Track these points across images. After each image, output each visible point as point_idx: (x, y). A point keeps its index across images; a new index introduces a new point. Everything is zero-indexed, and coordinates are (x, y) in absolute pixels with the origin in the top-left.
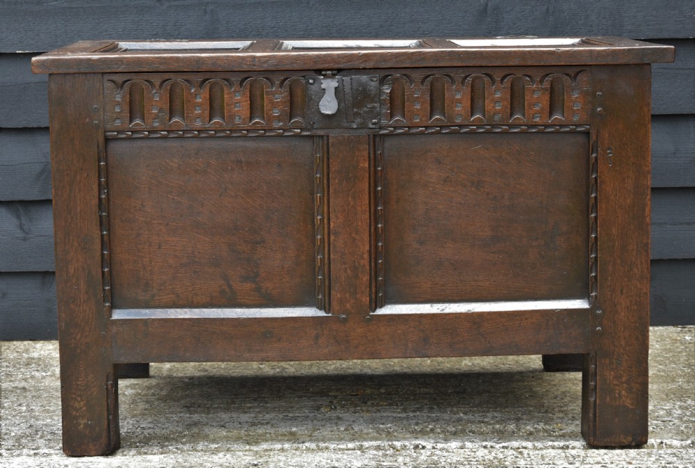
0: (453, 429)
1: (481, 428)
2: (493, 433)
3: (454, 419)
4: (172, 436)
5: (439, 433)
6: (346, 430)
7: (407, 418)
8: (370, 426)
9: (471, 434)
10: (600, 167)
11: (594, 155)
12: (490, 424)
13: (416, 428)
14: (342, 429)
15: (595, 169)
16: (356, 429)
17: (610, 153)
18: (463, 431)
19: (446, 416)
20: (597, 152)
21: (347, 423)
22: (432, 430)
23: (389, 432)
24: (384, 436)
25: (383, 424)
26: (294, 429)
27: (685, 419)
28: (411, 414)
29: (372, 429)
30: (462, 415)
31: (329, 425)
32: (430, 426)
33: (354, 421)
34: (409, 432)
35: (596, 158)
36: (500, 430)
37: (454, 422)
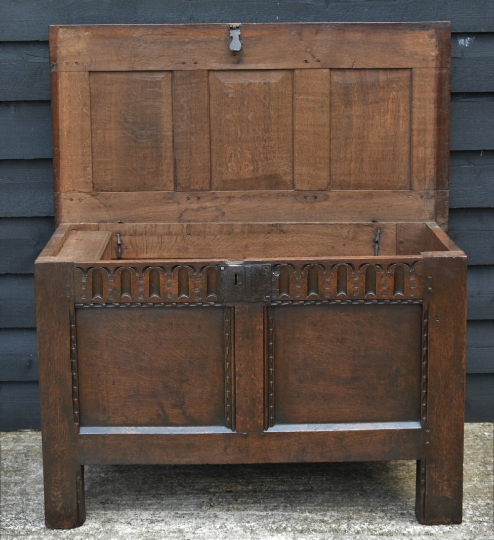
0: (301, 528)
1: (321, 527)
2: (330, 531)
3: (302, 518)
4: (91, 532)
5: (290, 532)
6: (221, 527)
7: (267, 517)
8: (239, 525)
9: (313, 532)
10: (430, 329)
11: (426, 321)
12: (328, 524)
13: (273, 526)
14: (218, 527)
15: (426, 330)
16: (228, 527)
17: (437, 319)
18: (308, 530)
19: (296, 515)
20: (428, 319)
21: (222, 521)
22: (285, 528)
23: (252, 530)
24: (249, 533)
25: (248, 522)
26: (182, 527)
27: (475, 519)
28: (270, 513)
29: (240, 527)
30: (308, 514)
31: (208, 523)
32: (284, 525)
33: (227, 520)
34: (268, 530)
35: (427, 323)
36: (335, 529)
37: (301, 521)
